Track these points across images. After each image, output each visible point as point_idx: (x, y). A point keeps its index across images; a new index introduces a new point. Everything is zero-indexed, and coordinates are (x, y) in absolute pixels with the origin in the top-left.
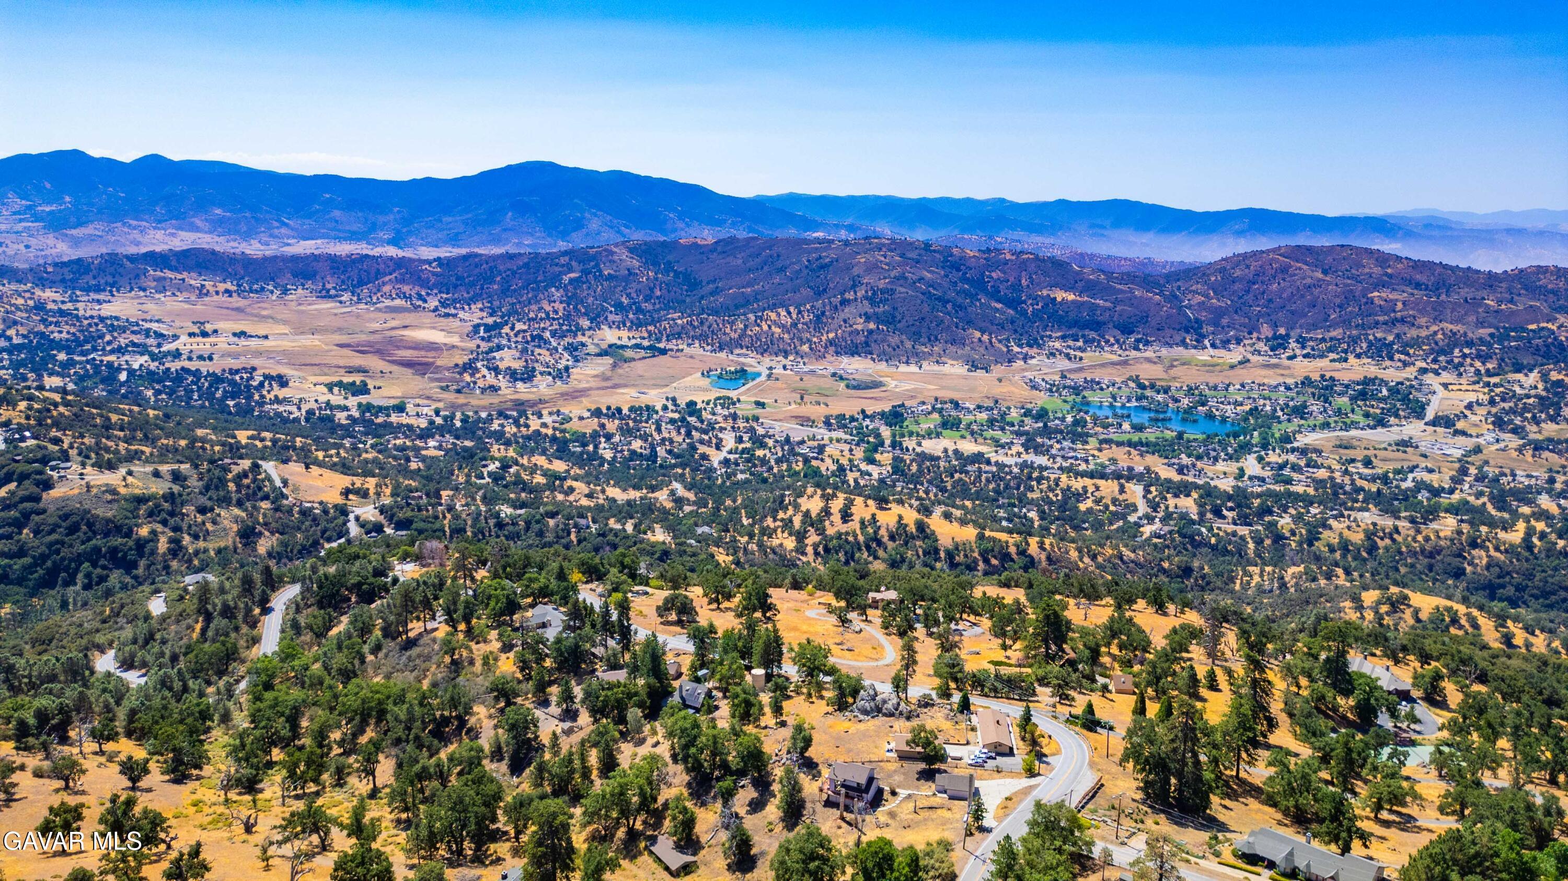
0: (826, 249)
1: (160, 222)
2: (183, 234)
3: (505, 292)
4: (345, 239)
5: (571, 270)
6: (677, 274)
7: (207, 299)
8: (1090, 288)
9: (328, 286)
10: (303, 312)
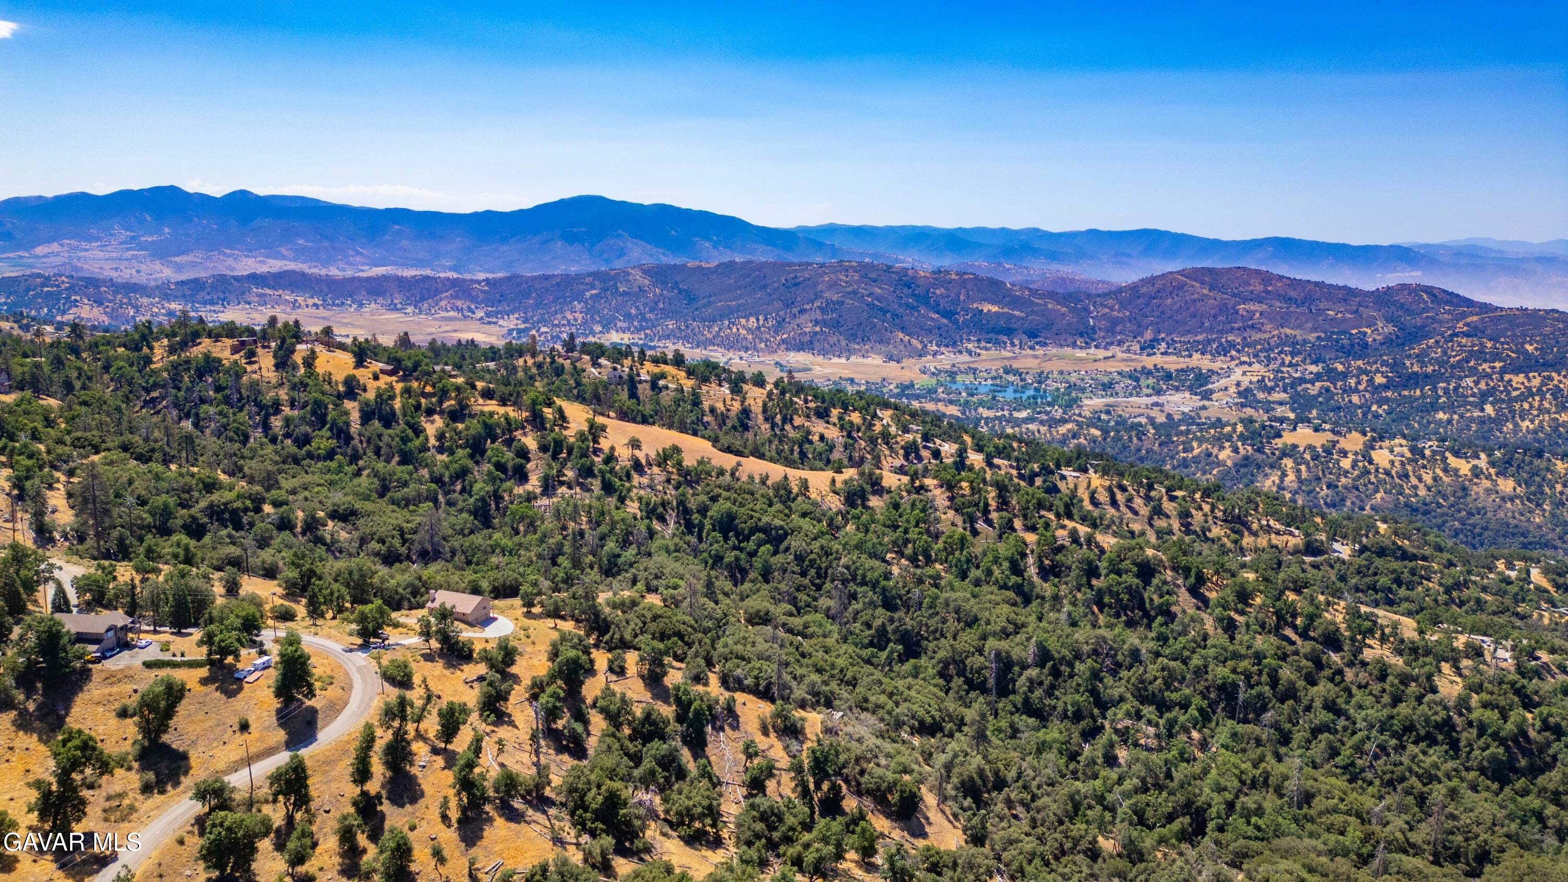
0: (802, 271)
1: (250, 251)
2: (271, 262)
3: (538, 305)
4: (412, 266)
5: (593, 288)
6: (681, 291)
7: (299, 311)
8: (1015, 302)
9: (396, 301)
10: (375, 320)
